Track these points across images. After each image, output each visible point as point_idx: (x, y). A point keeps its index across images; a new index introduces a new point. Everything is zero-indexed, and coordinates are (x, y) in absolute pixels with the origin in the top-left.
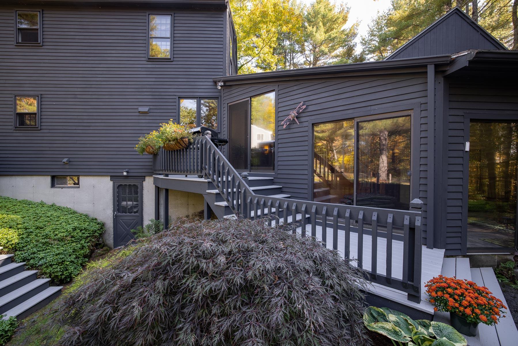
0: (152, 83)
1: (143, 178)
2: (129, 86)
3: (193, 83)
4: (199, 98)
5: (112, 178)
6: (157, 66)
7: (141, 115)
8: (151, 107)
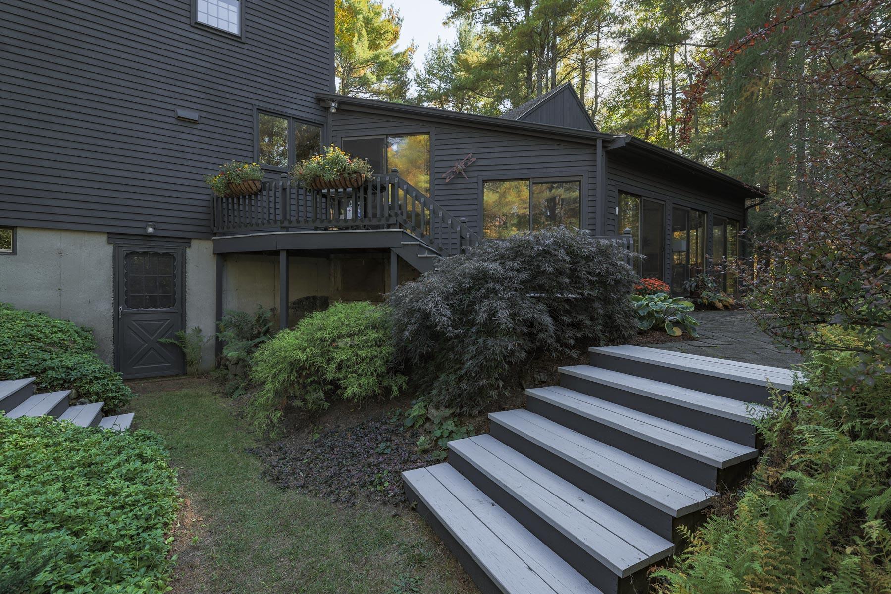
0: (204, 71)
1: (186, 241)
2: (153, 63)
3: (282, 92)
4: (293, 118)
5: (112, 237)
6: (213, 42)
7: (182, 123)
8: (204, 115)
